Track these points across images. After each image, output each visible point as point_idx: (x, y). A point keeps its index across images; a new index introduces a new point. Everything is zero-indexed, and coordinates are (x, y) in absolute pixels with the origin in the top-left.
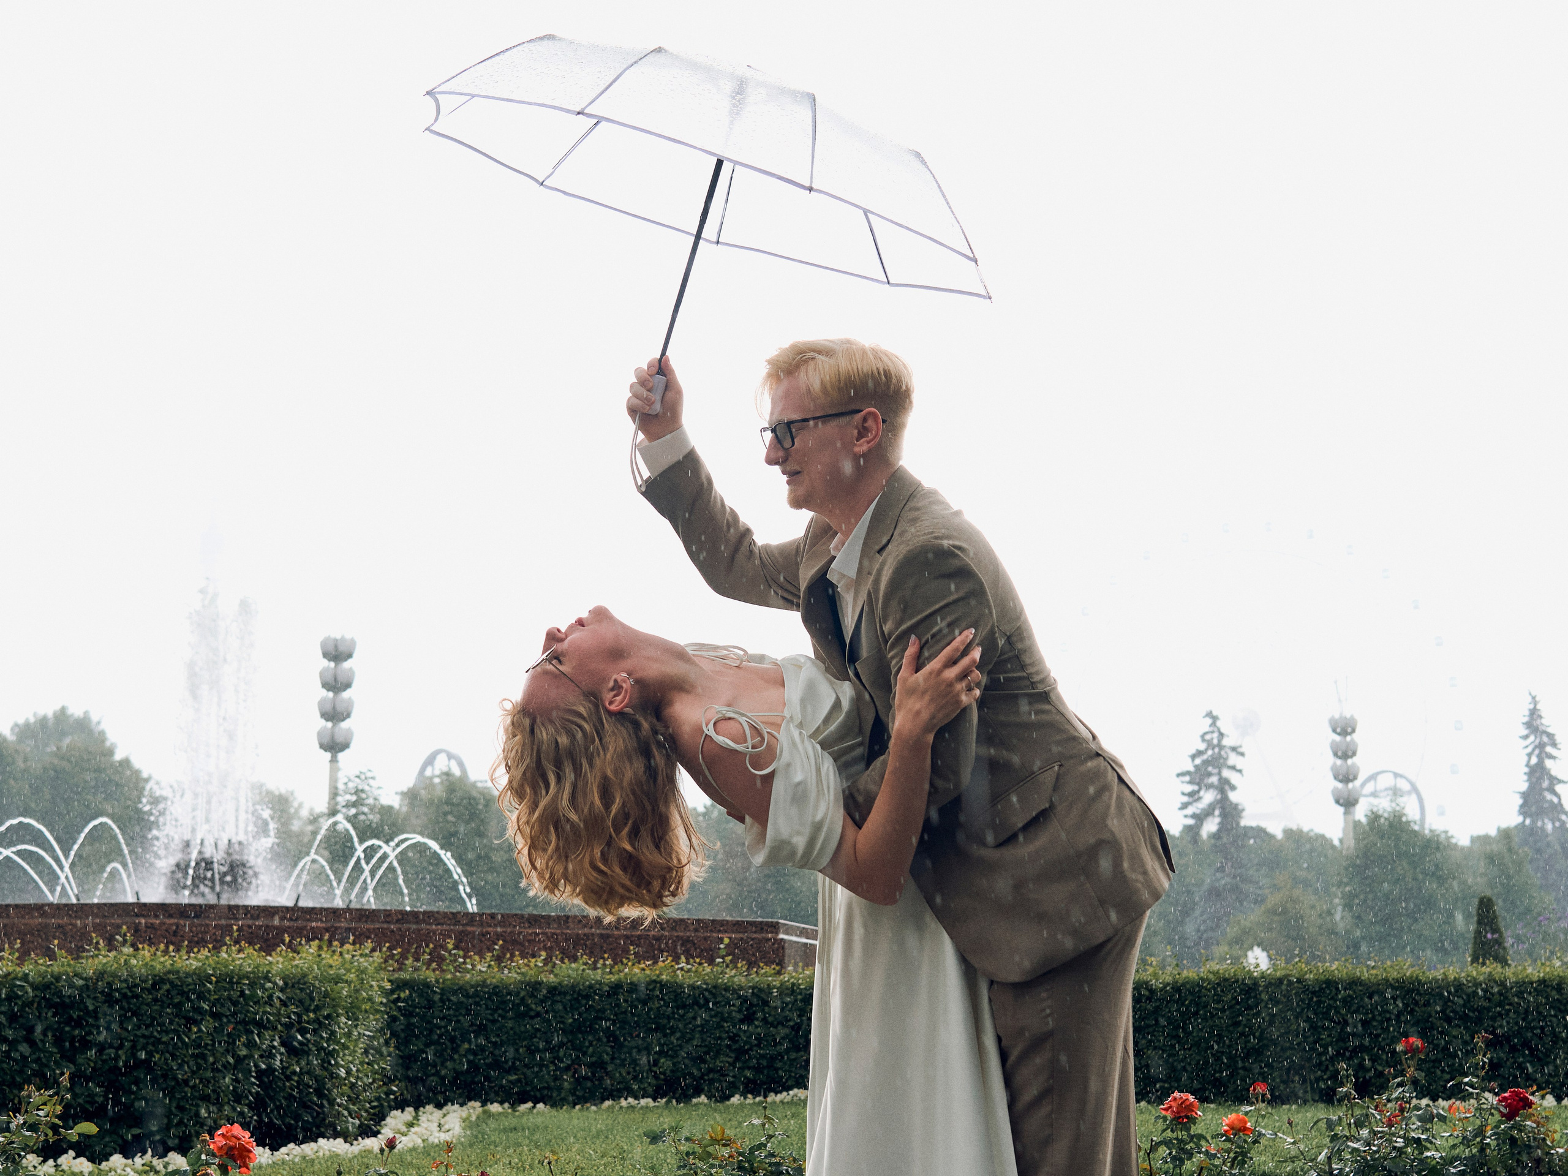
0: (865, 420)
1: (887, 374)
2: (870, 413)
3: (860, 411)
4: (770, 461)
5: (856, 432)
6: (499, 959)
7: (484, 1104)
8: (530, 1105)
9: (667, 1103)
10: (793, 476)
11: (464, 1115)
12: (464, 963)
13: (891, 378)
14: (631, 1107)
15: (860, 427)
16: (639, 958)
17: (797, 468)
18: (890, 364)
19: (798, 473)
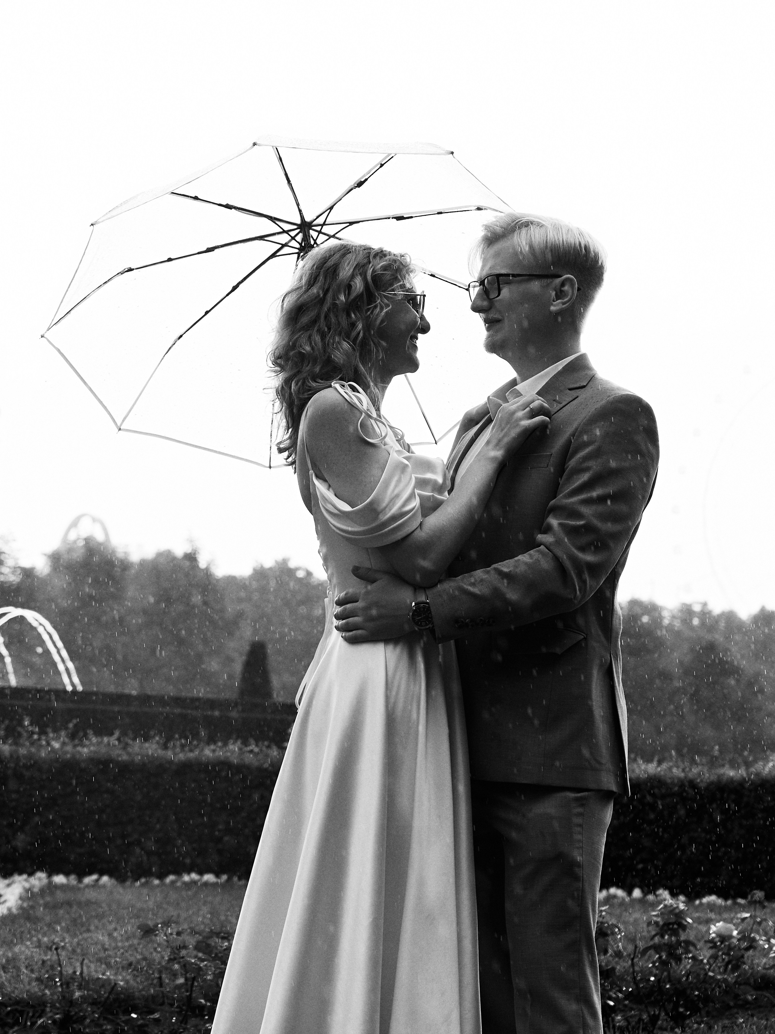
0: (563, 284)
1: (587, 248)
2: (568, 279)
3: (561, 276)
4: (475, 309)
5: (554, 293)
6: (73, 736)
7: (50, 875)
8: (94, 877)
9: (229, 879)
10: (490, 323)
11: (27, 885)
12: (39, 739)
13: (590, 252)
14: (194, 882)
15: (558, 291)
16: (211, 740)
17: (497, 316)
18: (590, 241)
19: (498, 321)
